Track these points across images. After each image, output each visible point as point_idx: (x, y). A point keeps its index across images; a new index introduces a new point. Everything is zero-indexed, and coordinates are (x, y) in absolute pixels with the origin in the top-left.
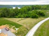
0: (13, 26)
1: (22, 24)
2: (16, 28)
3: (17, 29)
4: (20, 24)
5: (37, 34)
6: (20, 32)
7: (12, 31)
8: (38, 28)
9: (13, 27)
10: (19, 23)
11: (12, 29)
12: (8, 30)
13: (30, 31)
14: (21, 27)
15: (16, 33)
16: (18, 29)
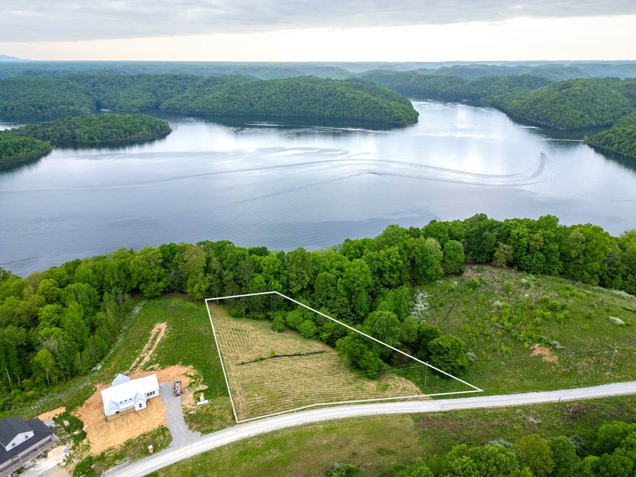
0: (204, 382)
1: (239, 389)
2: (202, 397)
3: (202, 402)
5: (244, 446)
6: (204, 415)
7: (187, 403)
8: (274, 433)
9: (201, 388)
10: (238, 374)
11: (192, 396)
12: (178, 395)
14: (221, 400)
16: (206, 401)
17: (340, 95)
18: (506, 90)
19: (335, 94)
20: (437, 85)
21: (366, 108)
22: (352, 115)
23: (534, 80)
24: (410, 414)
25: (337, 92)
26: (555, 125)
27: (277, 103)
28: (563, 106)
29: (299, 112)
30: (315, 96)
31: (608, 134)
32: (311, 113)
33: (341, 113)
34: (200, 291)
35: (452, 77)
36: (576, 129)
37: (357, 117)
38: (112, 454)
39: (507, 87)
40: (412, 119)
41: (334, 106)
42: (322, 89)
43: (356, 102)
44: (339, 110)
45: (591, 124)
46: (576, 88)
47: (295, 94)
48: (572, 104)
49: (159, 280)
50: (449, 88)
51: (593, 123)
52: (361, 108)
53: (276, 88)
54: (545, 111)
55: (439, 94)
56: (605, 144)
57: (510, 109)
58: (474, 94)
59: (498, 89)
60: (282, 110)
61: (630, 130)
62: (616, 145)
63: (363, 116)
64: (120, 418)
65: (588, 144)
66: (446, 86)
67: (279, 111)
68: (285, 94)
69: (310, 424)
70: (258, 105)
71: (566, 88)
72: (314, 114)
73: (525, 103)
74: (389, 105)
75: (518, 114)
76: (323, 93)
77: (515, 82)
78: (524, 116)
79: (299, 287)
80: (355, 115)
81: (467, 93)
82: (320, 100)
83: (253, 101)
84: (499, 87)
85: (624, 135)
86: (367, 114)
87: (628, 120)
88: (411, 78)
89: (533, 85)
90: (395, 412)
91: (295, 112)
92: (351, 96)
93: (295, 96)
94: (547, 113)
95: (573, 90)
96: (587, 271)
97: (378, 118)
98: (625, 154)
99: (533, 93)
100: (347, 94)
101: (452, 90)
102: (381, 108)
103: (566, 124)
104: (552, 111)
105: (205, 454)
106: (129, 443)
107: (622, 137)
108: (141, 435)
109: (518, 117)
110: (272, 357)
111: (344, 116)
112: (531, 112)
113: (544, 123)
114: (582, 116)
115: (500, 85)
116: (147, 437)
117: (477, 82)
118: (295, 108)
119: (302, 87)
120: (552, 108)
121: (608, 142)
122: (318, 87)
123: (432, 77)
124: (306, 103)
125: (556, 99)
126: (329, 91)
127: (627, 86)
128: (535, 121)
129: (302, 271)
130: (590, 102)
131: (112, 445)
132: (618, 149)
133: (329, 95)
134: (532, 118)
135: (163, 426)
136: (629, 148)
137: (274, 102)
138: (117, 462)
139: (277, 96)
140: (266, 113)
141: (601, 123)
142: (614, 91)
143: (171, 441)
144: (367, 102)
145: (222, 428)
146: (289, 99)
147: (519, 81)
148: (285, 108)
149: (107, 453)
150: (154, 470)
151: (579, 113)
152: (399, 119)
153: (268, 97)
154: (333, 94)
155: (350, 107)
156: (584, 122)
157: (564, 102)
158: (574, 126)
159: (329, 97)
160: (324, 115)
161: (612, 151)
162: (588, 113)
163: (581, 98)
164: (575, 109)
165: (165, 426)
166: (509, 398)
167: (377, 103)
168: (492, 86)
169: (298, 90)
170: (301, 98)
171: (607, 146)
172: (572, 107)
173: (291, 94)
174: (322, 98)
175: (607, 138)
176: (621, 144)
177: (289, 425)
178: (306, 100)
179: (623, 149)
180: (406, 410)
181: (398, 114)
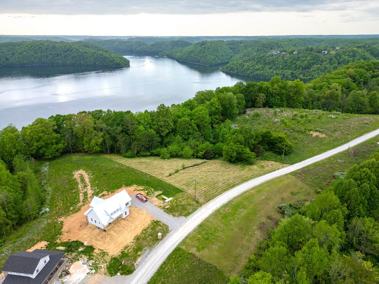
0: (156, 190)
1: (184, 187)
2: (165, 197)
3: (168, 200)
4: (177, 185)
5: (221, 214)
6: (177, 206)
7: (157, 203)
8: (230, 202)
9: (157, 193)
10: (174, 181)
11: (156, 199)
12: (146, 201)
13: (203, 206)
14: (179, 195)
15: (167, 209)
16: (171, 199)
17: (76, 50)
18: (171, 49)
19: (72, 50)
20: (132, 46)
21: (96, 58)
22: (87, 63)
23: (184, 43)
24: (289, 173)
25: (73, 49)
26: (203, 64)
27: (28, 58)
28: (205, 54)
29: (47, 62)
30: (57, 51)
31: (230, 65)
32: (56, 63)
33: (79, 62)
34: (97, 145)
35: (139, 42)
36: (213, 65)
37: (90, 64)
38: (131, 250)
39: (171, 47)
40: (127, 65)
41: (72, 58)
42: (62, 47)
43: (88, 55)
44: (77, 60)
45: (219, 62)
46: (209, 44)
47: (41, 51)
48: (209, 53)
49: (57, 143)
50: (139, 48)
51: (220, 62)
52: (92, 58)
53: (25, 47)
54: (196, 57)
55: (134, 51)
56: (230, 70)
57: (177, 58)
58: (154, 51)
59: (166, 48)
60: (33, 61)
61: (240, 63)
62: (236, 70)
63: (95, 63)
64: (115, 226)
65: (222, 71)
66: (137, 47)
67: (31, 63)
68: (33, 51)
69: (245, 192)
70: (13, 59)
71: (204, 45)
72: (58, 63)
73: (185, 54)
74: (111, 56)
75: (183, 60)
76: (62, 49)
77: (174, 44)
78: (186, 60)
79: (167, 131)
80: (89, 63)
81: (150, 51)
82: (61, 54)
83: (8, 57)
84: (167, 47)
85: (238, 65)
86: (97, 62)
87: (235, 59)
88: (115, 43)
89: (184, 45)
90: (281, 175)
91: (44, 63)
92: (83, 51)
93: (41, 52)
94: (197, 58)
95: (208, 45)
96: (298, 102)
97: (105, 64)
98: (241, 74)
99: (187, 49)
100: (80, 49)
101: (141, 49)
102: (106, 58)
103: (208, 63)
104: (200, 57)
105: (200, 226)
106: (137, 238)
107: (237, 66)
108: (143, 231)
109: (183, 61)
110: (183, 169)
111: (81, 64)
112: (189, 58)
113: (198, 63)
114: (215, 59)
115: (167, 46)
116: (148, 230)
117: (154, 44)
118: (43, 60)
119: (45, 46)
120: (200, 55)
121: (232, 69)
122: (58, 46)
123: (127, 42)
124: (51, 57)
125: (201, 50)
126: (66, 48)
127: (229, 44)
128: (192, 63)
129: (167, 120)
130: (216, 51)
131: (125, 244)
132: (237, 72)
133: (67, 51)
134: (190, 61)
135: (154, 221)
136: (242, 71)
137: (26, 57)
138: (139, 253)
139: (27, 53)
140: (20, 64)
141: (223, 61)
142: (225, 46)
143: (168, 227)
144: (95, 55)
145: (195, 210)
146: (37, 54)
147: (176, 44)
148: (35, 61)
149: (126, 251)
150: (175, 246)
151: (213, 57)
152: (119, 64)
153: (20, 54)
154: (70, 50)
155: (84, 58)
156: (216, 62)
157: (204, 52)
158: (212, 64)
159: (67, 52)
160: (67, 63)
161: (235, 73)
162: (217, 57)
163: (212, 50)
164: (211, 55)
165: (155, 220)
166: (322, 155)
167: (103, 55)
168: (163, 47)
169: (43, 48)
170: (46, 53)
171: (232, 71)
172: (209, 54)
173: (38, 50)
174: (62, 53)
175: (231, 67)
176: (238, 69)
177: (235, 196)
178: (51, 54)
179: (240, 72)
180: (285, 172)
181: (118, 61)
